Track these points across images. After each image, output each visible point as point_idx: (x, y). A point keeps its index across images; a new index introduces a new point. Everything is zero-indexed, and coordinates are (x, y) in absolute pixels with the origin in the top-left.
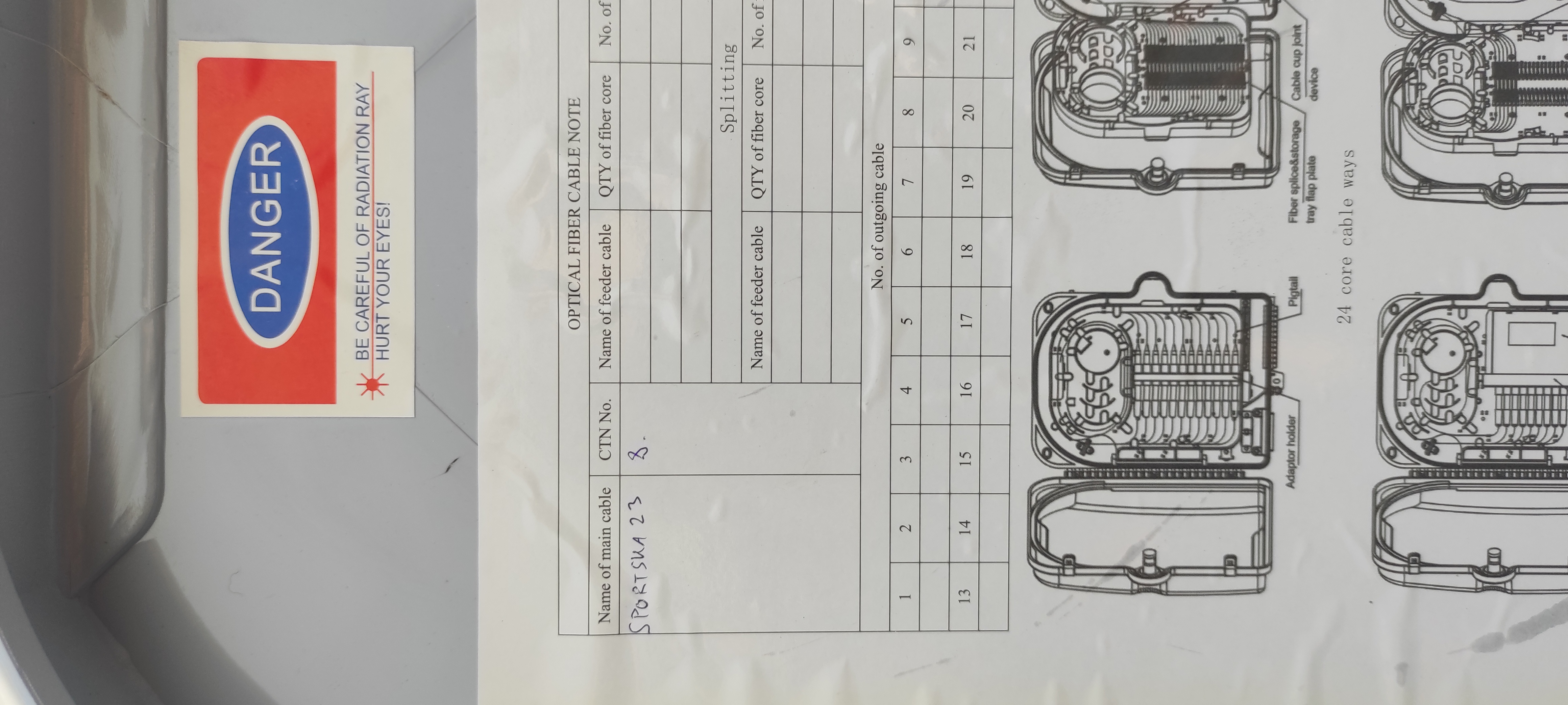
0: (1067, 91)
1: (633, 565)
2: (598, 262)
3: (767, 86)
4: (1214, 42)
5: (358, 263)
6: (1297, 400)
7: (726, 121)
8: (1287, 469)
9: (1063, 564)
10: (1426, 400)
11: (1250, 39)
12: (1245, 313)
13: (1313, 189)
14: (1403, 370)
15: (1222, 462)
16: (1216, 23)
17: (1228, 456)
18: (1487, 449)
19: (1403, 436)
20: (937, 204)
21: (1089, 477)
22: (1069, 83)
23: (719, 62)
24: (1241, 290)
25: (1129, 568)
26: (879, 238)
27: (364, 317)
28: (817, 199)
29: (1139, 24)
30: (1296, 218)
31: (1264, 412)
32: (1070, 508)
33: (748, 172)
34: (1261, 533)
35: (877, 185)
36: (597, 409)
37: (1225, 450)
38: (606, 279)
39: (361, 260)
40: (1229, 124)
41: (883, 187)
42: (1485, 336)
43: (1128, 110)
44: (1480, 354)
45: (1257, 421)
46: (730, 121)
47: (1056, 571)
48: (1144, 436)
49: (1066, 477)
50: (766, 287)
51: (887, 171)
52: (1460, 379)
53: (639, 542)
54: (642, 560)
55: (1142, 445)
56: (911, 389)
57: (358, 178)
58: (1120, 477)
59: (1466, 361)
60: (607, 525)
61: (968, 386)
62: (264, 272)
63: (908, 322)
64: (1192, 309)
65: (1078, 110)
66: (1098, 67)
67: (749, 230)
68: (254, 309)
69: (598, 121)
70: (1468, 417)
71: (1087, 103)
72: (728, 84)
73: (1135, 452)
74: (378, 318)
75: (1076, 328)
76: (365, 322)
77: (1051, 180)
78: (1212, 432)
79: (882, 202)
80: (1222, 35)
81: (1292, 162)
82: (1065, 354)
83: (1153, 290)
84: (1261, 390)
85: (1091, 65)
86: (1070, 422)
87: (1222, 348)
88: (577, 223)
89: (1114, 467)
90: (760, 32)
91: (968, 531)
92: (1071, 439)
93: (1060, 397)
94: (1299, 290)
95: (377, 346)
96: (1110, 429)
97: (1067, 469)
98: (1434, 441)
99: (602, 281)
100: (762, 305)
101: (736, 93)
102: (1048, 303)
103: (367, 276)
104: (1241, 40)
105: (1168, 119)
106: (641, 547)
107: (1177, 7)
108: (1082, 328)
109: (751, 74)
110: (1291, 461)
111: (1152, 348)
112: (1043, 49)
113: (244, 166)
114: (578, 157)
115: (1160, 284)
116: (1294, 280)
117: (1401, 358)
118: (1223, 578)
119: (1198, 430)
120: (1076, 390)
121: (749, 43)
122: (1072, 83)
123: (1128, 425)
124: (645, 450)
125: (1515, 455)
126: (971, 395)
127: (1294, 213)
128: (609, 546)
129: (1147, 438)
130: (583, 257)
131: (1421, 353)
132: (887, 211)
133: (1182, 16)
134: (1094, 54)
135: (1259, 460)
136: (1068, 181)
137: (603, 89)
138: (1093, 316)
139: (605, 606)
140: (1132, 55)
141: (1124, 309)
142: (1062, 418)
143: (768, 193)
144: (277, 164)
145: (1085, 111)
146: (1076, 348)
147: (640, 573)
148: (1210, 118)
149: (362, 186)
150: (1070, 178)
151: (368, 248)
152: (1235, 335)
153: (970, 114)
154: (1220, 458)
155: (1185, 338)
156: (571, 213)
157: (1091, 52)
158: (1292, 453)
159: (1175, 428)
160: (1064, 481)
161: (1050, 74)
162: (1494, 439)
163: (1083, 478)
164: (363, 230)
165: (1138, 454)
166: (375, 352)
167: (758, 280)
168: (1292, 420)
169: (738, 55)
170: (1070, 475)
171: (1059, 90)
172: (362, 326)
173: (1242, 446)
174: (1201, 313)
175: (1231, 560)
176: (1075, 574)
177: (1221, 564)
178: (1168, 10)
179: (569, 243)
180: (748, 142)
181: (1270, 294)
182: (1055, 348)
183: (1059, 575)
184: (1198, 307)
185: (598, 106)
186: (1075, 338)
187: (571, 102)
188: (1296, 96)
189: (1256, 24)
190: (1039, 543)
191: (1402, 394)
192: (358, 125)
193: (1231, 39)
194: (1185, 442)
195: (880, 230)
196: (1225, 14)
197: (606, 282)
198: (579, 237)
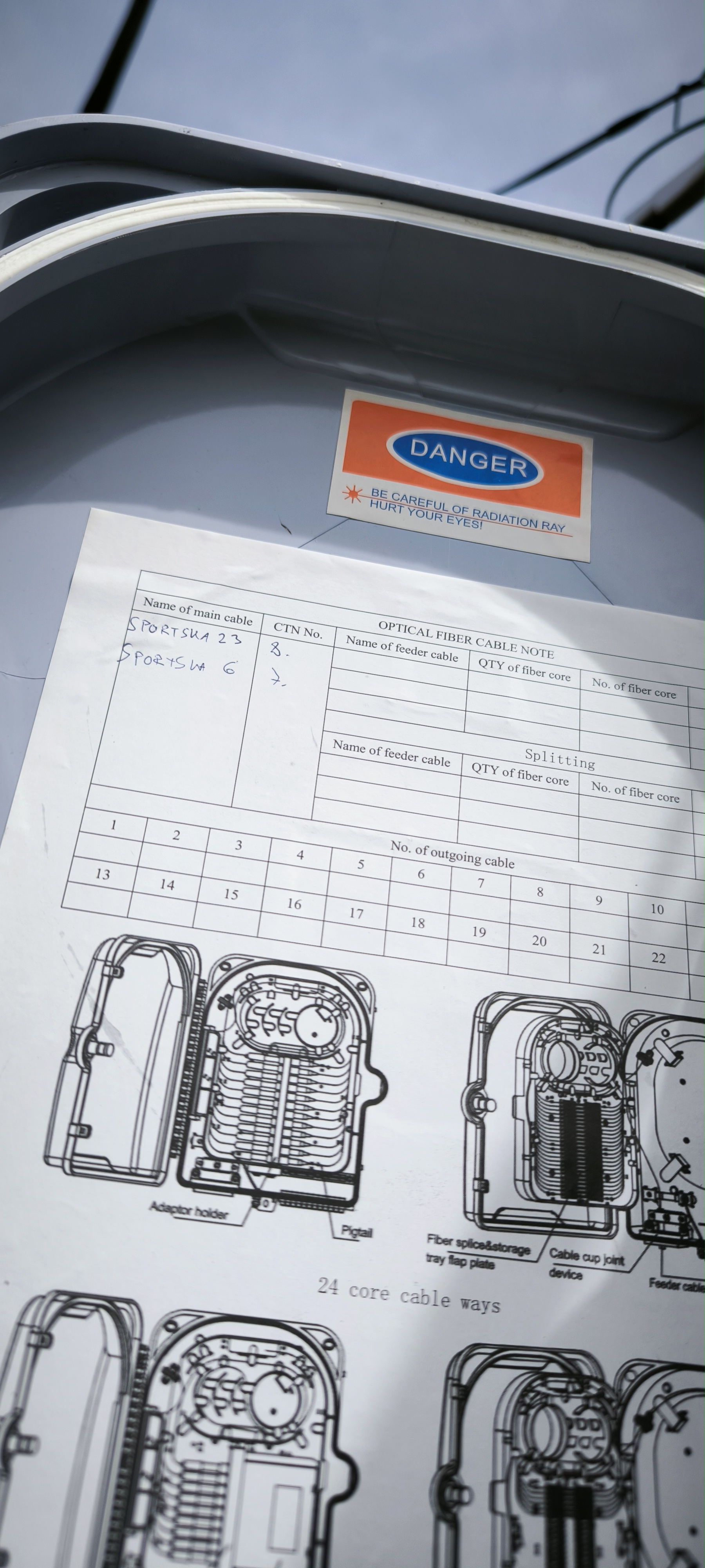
0: (558, 1029)
1: (186, 630)
2: (431, 649)
3: (562, 787)
4: (606, 1172)
5: (441, 504)
6: (244, 1222)
7: (535, 754)
8: (172, 1204)
9: (116, 966)
10: (225, 1374)
11: (609, 1207)
12: (339, 1177)
13: (460, 1263)
14: (262, 1348)
15: (191, 1135)
16: (624, 1177)
17: (195, 1143)
18: (157, 1446)
19: (188, 1341)
20: (461, 904)
21: (197, 1002)
22: (565, 1032)
23: (581, 757)
24: (364, 1175)
25: (98, 1028)
26: (434, 853)
27: (402, 499)
28: (469, 810)
29: (619, 1101)
30: (432, 1241)
31: (235, 1186)
32: (169, 981)
33: (495, 763)
34: (108, 1168)
35: (480, 858)
36: (316, 629)
37: (202, 1142)
38: (416, 652)
39: (442, 505)
40: (527, 1178)
41: (477, 862)
42: (289, 1455)
43: (542, 1083)
44: (269, 1445)
45: (227, 1177)
46: (535, 757)
47: (110, 958)
48: (229, 1060)
49: (200, 981)
50: (400, 761)
51: (491, 868)
52: (243, 1419)
53: (205, 636)
54: (189, 635)
55: (219, 1057)
56: (301, 859)
57: (500, 515)
58: (191, 1031)
59: (262, 1428)
60: (222, 618)
61: (298, 906)
62: (439, 451)
63: (361, 866)
64: (348, 1123)
65: (541, 1037)
66: (581, 1059)
67: (447, 757)
68: (414, 441)
69: (536, 667)
70: (199, 1426)
71: (548, 1046)
72: (564, 760)
73: (214, 1049)
74: (401, 507)
75: (341, 1010)
76: (399, 499)
77: (479, 1004)
78: (223, 1129)
79: (465, 860)
80: (612, 1180)
81: (489, 1243)
82: (318, 995)
83: (370, 1087)
84: (258, 1186)
85: (582, 1053)
86: (253, 991)
87: (307, 1149)
88: (460, 640)
89: (202, 1027)
90: (604, 789)
91: (164, 887)
92: (236, 990)
93: (278, 986)
94: (359, 1238)
95: (381, 502)
96: (241, 1028)
97: (207, 984)
98: (177, 1379)
99: (415, 649)
100: (386, 756)
101: (556, 764)
102: (367, 987)
103: (431, 507)
104: (607, 1199)
105: (532, 1119)
106: (200, 637)
107: (637, 1141)
108: (340, 1015)
109: (572, 778)
110: (180, 1209)
111: (314, 1078)
112: (595, 1012)
113: (510, 455)
114: (510, 650)
115: (376, 1094)
116: (368, 1234)
117: (274, 1347)
118: (68, 1121)
119: (226, 1115)
120: (283, 1001)
121: (597, 780)
122: (566, 1035)
123: (242, 1046)
124: (278, 654)
125: (145, 1484)
126: (290, 907)
127: (438, 1240)
128: (205, 616)
129: (226, 1063)
130: (434, 640)
131: (279, 1372)
132: (457, 863)
133: (629, 1144)
134: (591, 1057)
135: (186, 1176)
136: (477, 1020)
137: (561, 675)
138: (351, 1026)
139: (158, 604)
140: (591, 1091)
141: (355, 1056)
142: (257, 984)
143: (476, 775)
144: (512, 472)
145: (540, 1043)
146: (321, 1006)
147: (179, 633)
148: (533, 1159)
149: (494, 516)
150: (480, 1022)
151: (451, 511)
152: (318, 1165)
153: (539, 942)
154: (195, 1134)
155: (321, 1112)
156: (468, 638)
157: (593, 1054)
158: (188, 1211)
159: (231, 1092)
160: (196, 979)
161: (573, 1015)
162: (167, 1457)
163: (197, 996)
164: (463, 510)
165: (211, 1052)
166: (376, 500)
167: (407, 757)
168: (222, 1215)
169: (586, 770)
170: (201, 985)
171: (559, 1022)
172: (396, 496)
173: (206, 1158)
174: (343, 1132)
175: (85, 1131)
176: (103, 975)
177: (84, 1122)
178: (634, 1132)
179: (446, 633)
180: (518, 767)
181: (358, 1206)
182: (323, 987)
183: (106, 961)
184: (350, 1129)
185: (548, 669)
186: (331, 1007)
187: (551, 653)
188: (554, 1253)
189: (622, 1215)
190: (140, 947)
191: (236, 1345)
192: (537, 521)
193: (608, 1189)
194: (217, 1100)
195: (441, 855)
196: (632, 1187)
197: (414, 652)
198: (449, 640)
